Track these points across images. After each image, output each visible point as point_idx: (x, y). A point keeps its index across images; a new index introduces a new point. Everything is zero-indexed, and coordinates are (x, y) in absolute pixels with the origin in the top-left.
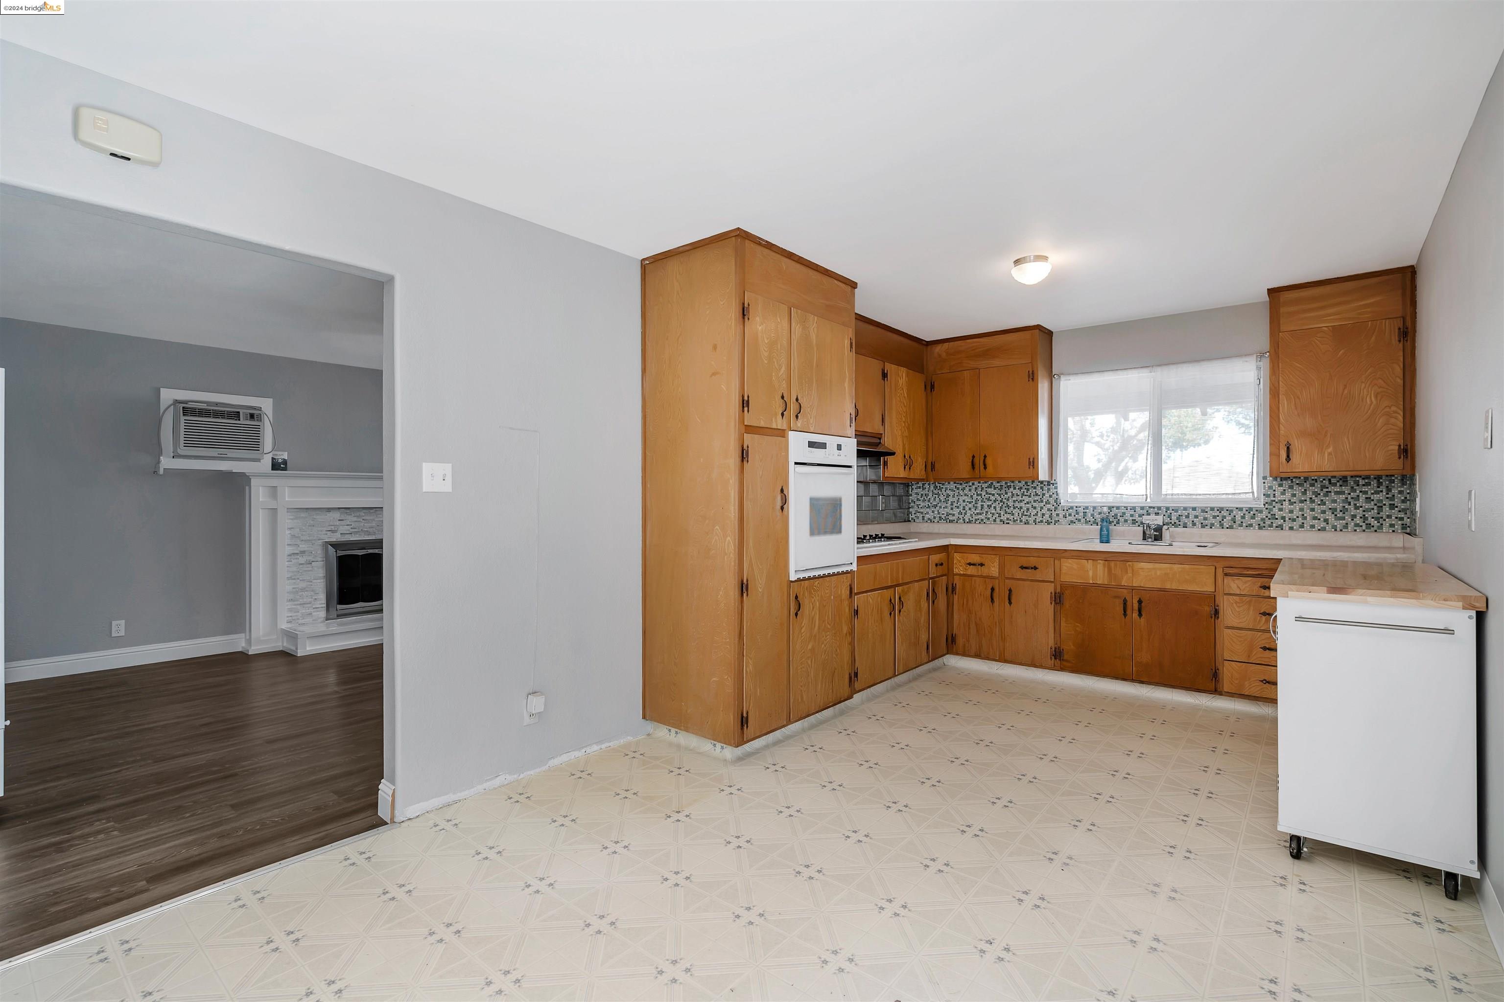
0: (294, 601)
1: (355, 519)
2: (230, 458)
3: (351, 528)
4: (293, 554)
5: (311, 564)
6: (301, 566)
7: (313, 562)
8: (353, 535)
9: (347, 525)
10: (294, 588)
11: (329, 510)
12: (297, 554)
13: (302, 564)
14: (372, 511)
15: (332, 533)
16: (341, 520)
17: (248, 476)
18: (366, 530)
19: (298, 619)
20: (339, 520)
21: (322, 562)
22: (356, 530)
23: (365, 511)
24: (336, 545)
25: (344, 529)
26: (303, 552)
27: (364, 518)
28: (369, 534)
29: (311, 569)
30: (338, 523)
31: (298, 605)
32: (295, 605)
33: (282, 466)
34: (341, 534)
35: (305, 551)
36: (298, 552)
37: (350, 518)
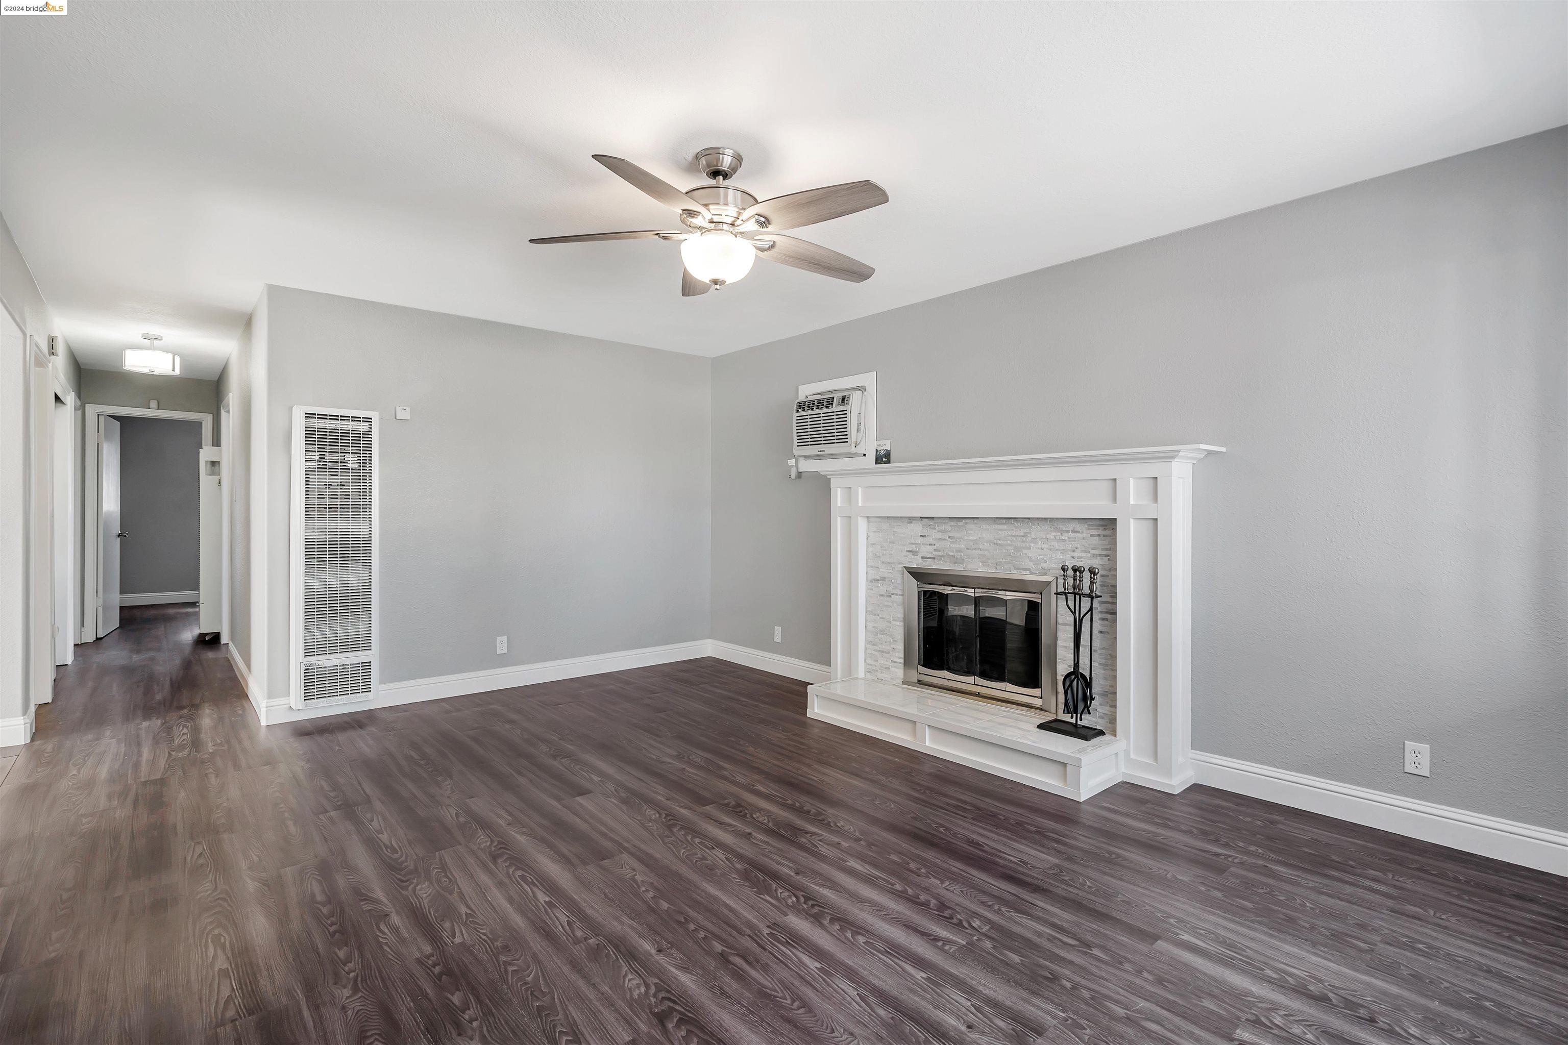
0: (874, 645)
1: (939, 535)
2: (829, 455)
3: (935, 550)
4: (874, 580)
5: (891, 596)
6: (882, 598)
7: (893, 594)
8: (936, 560)
9: (930, 545)
10: (874, 627)
11: (911, 519)
12: (878, 580)
13: (882, 595)
14: (960, 524)
15: (913, 555)
16: (923, 536)
17: (825, 476)
18: (952, 554)
19: (877, 671)
20: (921, 536)
21: (901, 597)
22: (940, 553)
23: (952, 523)
24: (917, 574)
25: (926, 550)
26: (883, 579)
27: (951, 534)
28: (955, 560)
29: (890, 604)
30: (920, 540)
31: (877, 651)
32: (874, 650)
33: (884, 459)
34: (922, 557)
35: (885, 578)
36: (879, 578)
37: (934, 534)
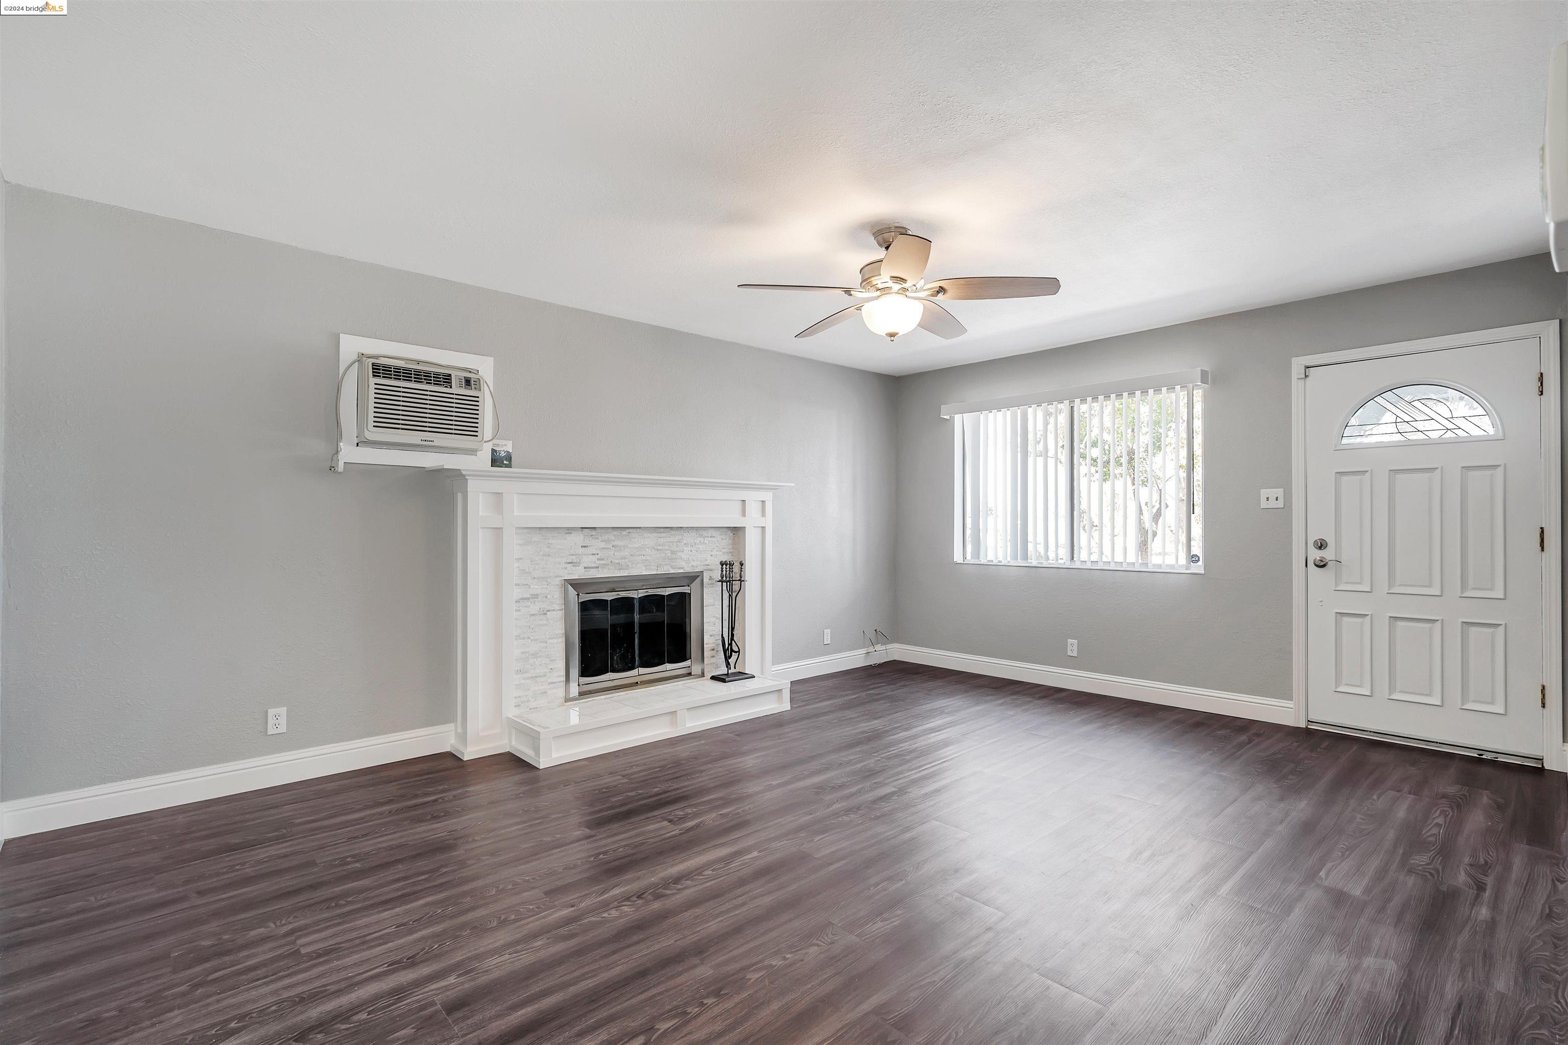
0: (523, 673)
1: (603, 545)
2: (437, 447)
3: (598, 559)
4: (522, 599)
5: (546, 614)
6: (533, 618)
7: (548, 611)
8: (600, 569)
9: (593, 554)
10: (523, 653)
11: (570, 530)
12: (527, 599)
13: (534, 615)
14: (624, 533)
15: (574, 566)
16: (585, 547)
17: (464, 476)
18: (617, 561)
19: (528, 701)
20: (582, 547)
21: (560, 612)
22: (603, 562)
23: (615, 533)
24: (577, 585)
25: (588, 560)
26: (535, 596)
27: (615, 543)
28: (620, 567)
29: (545, 622)
30: (581, 550)
31: (528, 678)
32: (525, 679)
33: (505, 462)
34: (585, 568)
35: (537, 595)
36: (529, 596)
37: (597, 544)
